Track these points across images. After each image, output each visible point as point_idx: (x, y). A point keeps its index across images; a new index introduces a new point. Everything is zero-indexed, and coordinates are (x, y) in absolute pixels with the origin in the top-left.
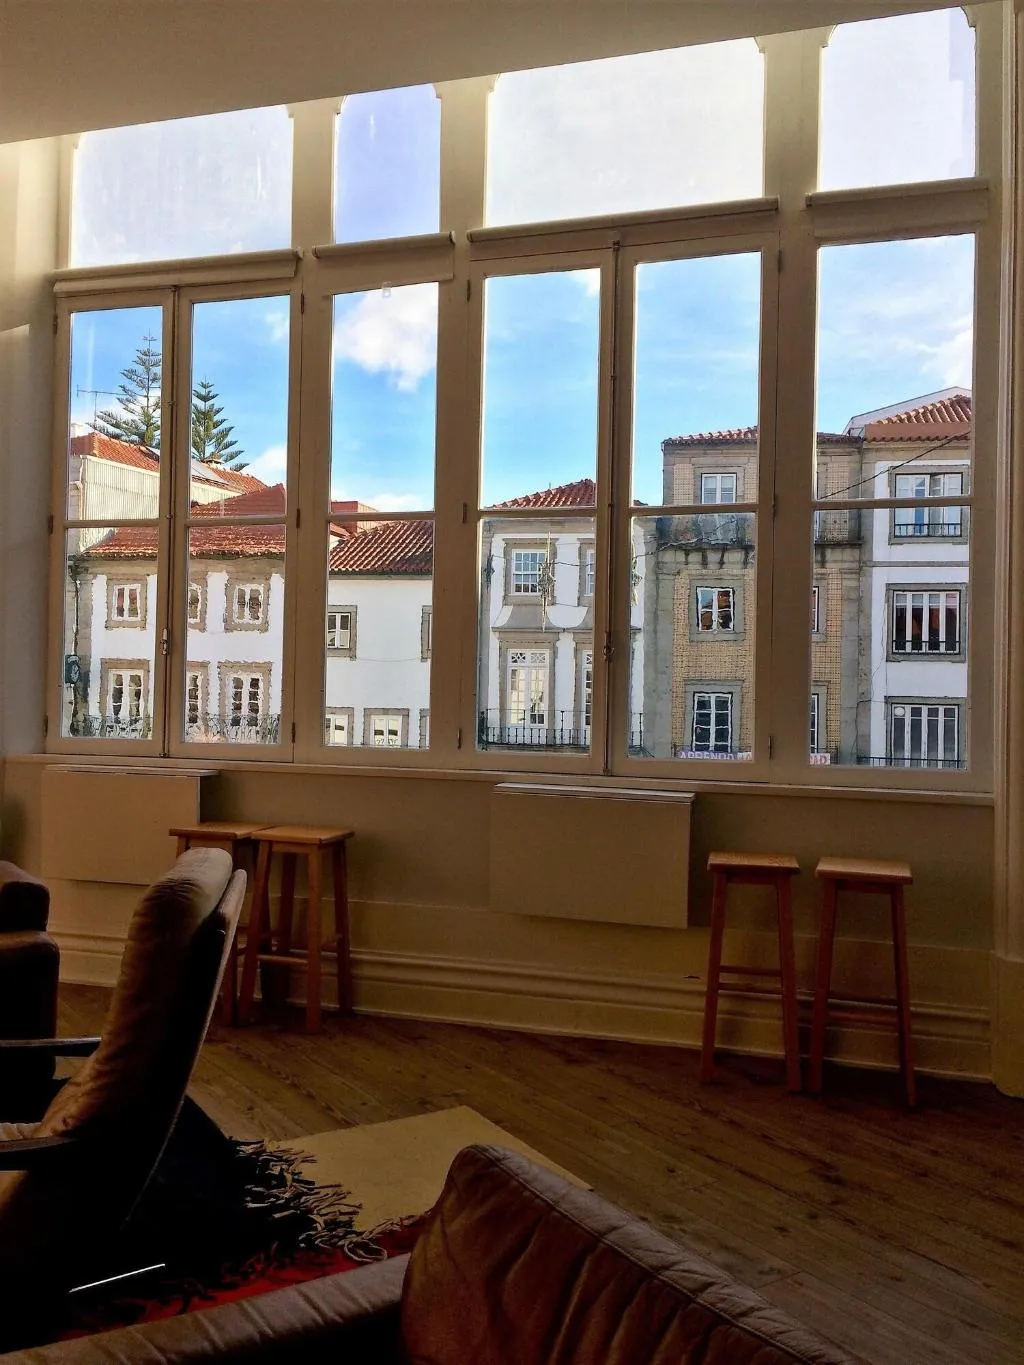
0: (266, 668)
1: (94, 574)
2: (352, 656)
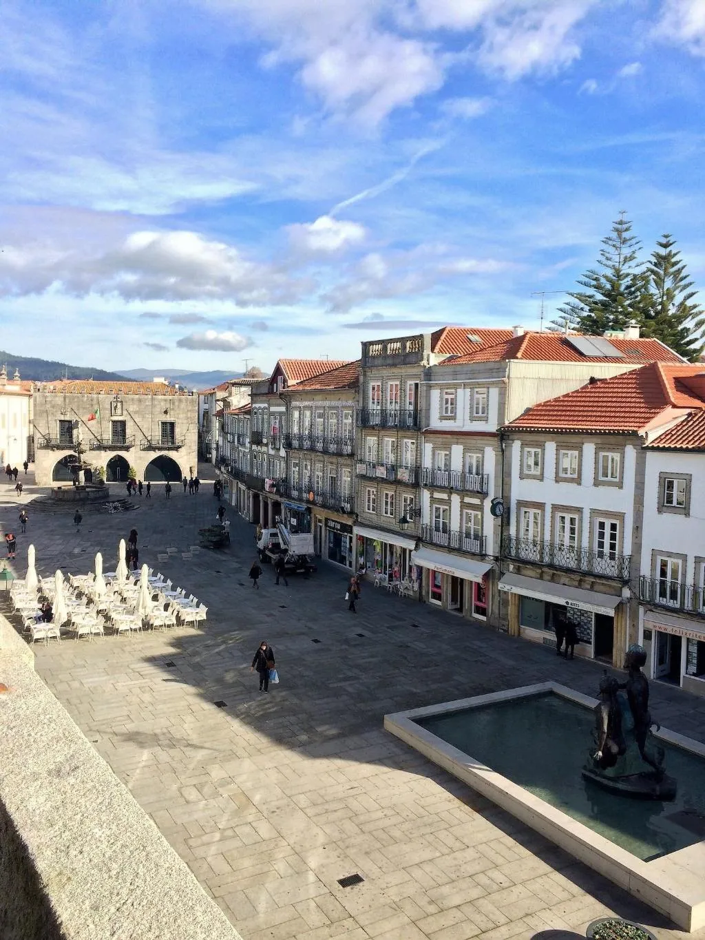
0: (621, 516)
1: (513, 440)
2: (687, 514)
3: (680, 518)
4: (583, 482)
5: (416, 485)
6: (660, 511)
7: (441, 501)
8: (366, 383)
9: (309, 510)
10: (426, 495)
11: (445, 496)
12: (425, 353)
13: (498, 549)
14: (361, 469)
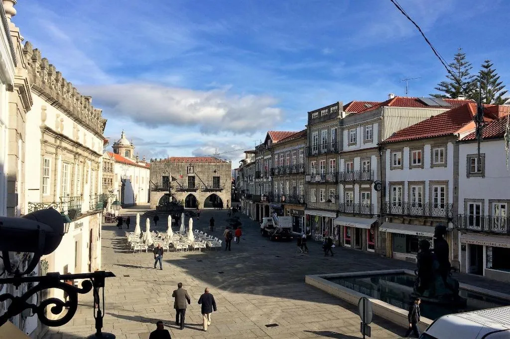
0: (446, 183)
1: (386, 149)
2: (483, 176)
3: (480, 179)
4: (425, 167)
5: (336, 183)
6: (468, 177)
7: (349, 189)
8: (310, 134)
9: (283, 206)
10: (341, 187)
11: (351, 186)
12: (340, 112)
13: (379, 211)
14: (308, 178)
